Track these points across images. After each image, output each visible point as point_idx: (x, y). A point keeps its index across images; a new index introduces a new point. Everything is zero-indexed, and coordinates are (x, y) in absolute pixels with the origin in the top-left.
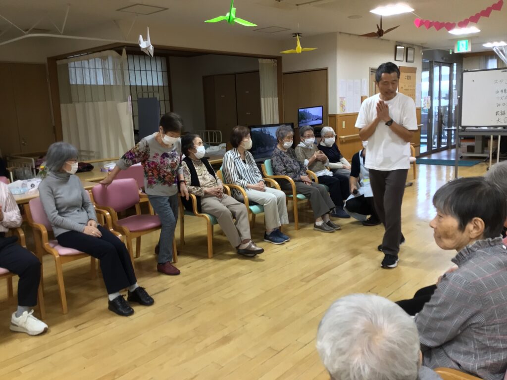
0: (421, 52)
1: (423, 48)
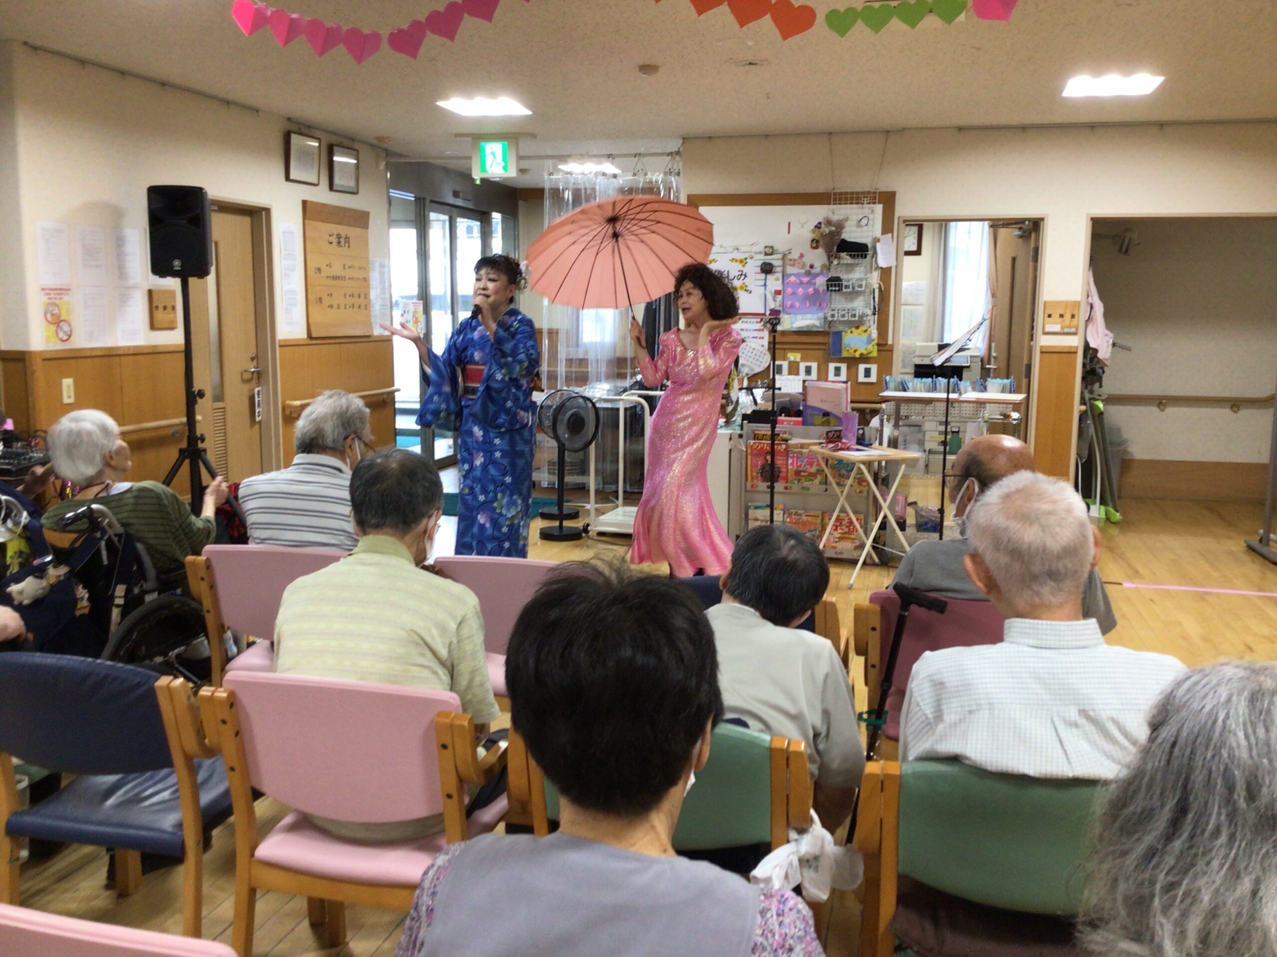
0: (382, 166)
1: (388, 153)
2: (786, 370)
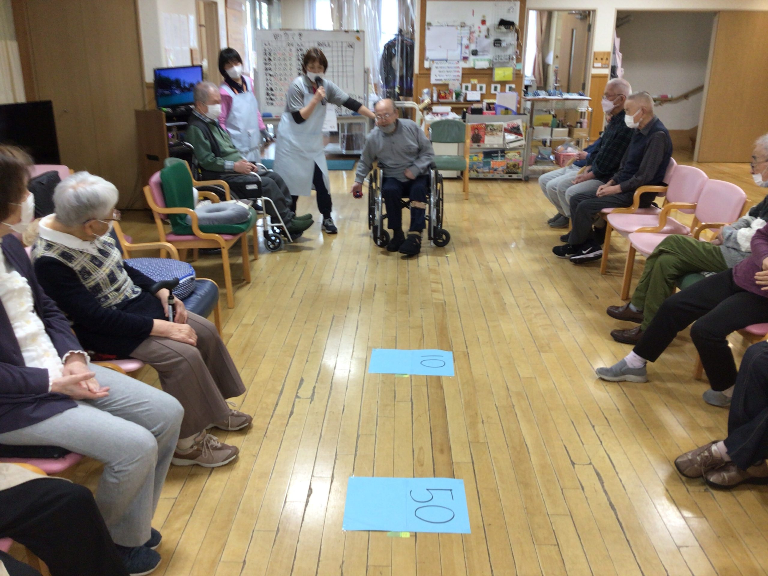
2: (470, 88)
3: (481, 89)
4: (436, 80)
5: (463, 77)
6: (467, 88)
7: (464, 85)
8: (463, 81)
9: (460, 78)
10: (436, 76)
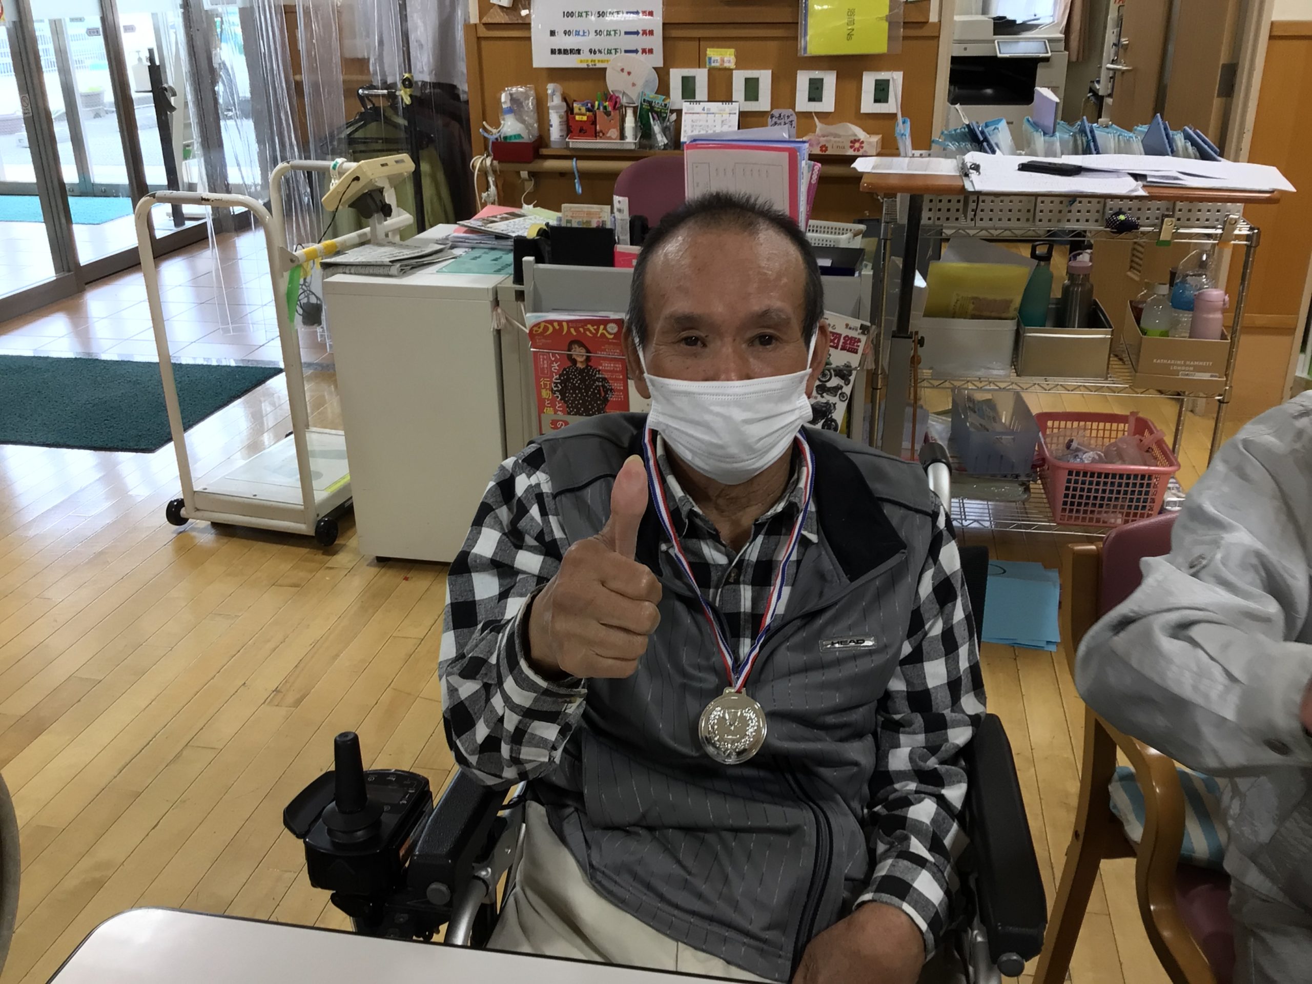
2: (702, 89)
3: (752, 89)
4: (553, 52)
5: (665, 39)
6: (688, 91)
7: (676, 76)
8: (670, 59)
9: (656, 42)
10: (553, 33)
